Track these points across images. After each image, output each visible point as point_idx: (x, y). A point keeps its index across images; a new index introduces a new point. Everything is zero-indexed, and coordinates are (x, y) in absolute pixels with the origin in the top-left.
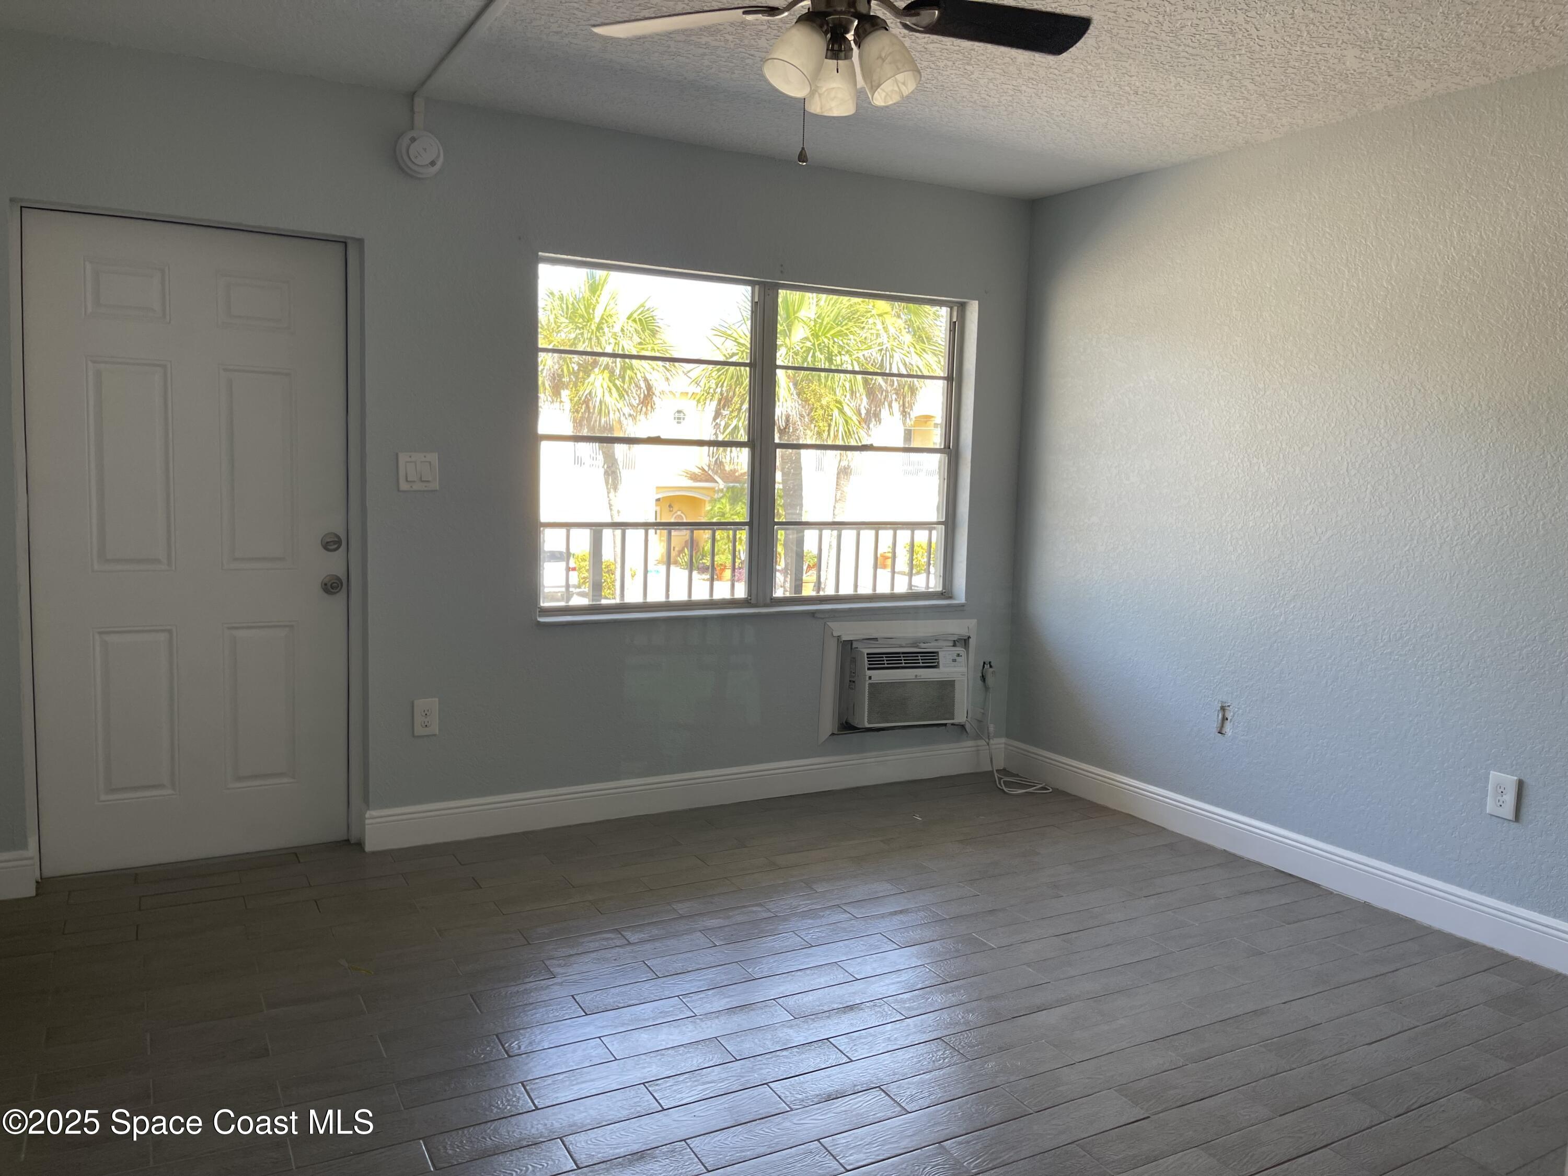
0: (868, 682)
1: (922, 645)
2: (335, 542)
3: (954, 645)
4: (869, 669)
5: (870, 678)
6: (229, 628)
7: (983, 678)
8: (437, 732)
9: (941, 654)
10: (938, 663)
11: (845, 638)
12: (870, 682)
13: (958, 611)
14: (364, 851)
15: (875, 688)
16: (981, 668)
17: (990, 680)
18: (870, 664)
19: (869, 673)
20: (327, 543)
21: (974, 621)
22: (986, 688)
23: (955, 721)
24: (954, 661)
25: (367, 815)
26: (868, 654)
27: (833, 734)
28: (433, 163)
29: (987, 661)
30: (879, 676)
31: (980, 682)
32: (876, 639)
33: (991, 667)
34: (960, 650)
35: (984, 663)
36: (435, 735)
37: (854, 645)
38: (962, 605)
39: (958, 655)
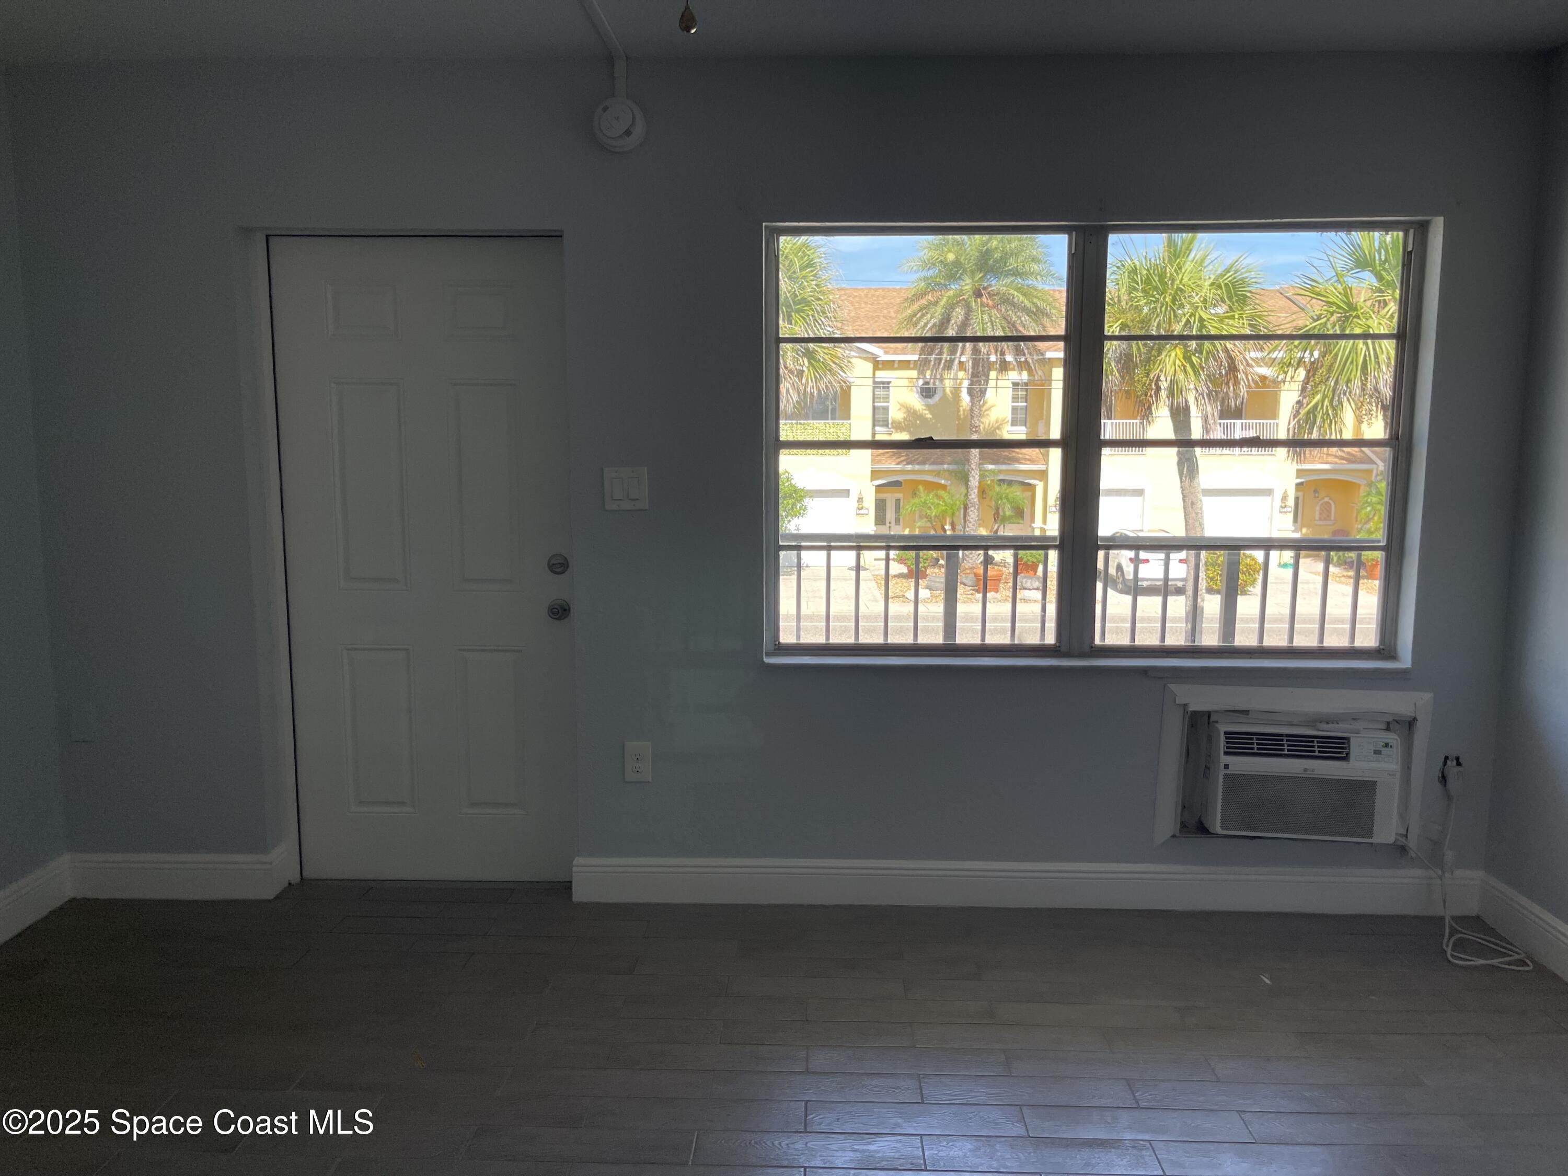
0: (1222, 772)
1: (1324, 726)
2: (562, 564)
3: (1388, 729)
4: (1226, 753)
5: (1226, 766)
6: (460, 650)
7: (1443, 779)
8: (650, 780)
9: (1353, 742)
10: (1348, 754)
11: (1192, 708)
12: (1228, 772)
13: (1399, 679)
14: (571, 900)
15: (1234, 782)
16: (1441, 764)
17: (1454, 784)
18: (1228, 748)
19: (1225, 759)
20: (553, 564)
21: (1427, 696)
22: (1449, 797)
23: (1374, 840)
24: (1377, 752)
25: (575, 862)
26: (1225, 733)
27: (1174, 836)
28: (628, 133)
29: (1453, 753)
30: (1243, 765)
31: (1438, 787)
32: (1246, 712)
33: (1459, 764)
34: (1393, 738)
35: (1446, 758)
36: (649, 782)
37: (1213, 718)
38: (1405, 672)
39: (1386, 745)
